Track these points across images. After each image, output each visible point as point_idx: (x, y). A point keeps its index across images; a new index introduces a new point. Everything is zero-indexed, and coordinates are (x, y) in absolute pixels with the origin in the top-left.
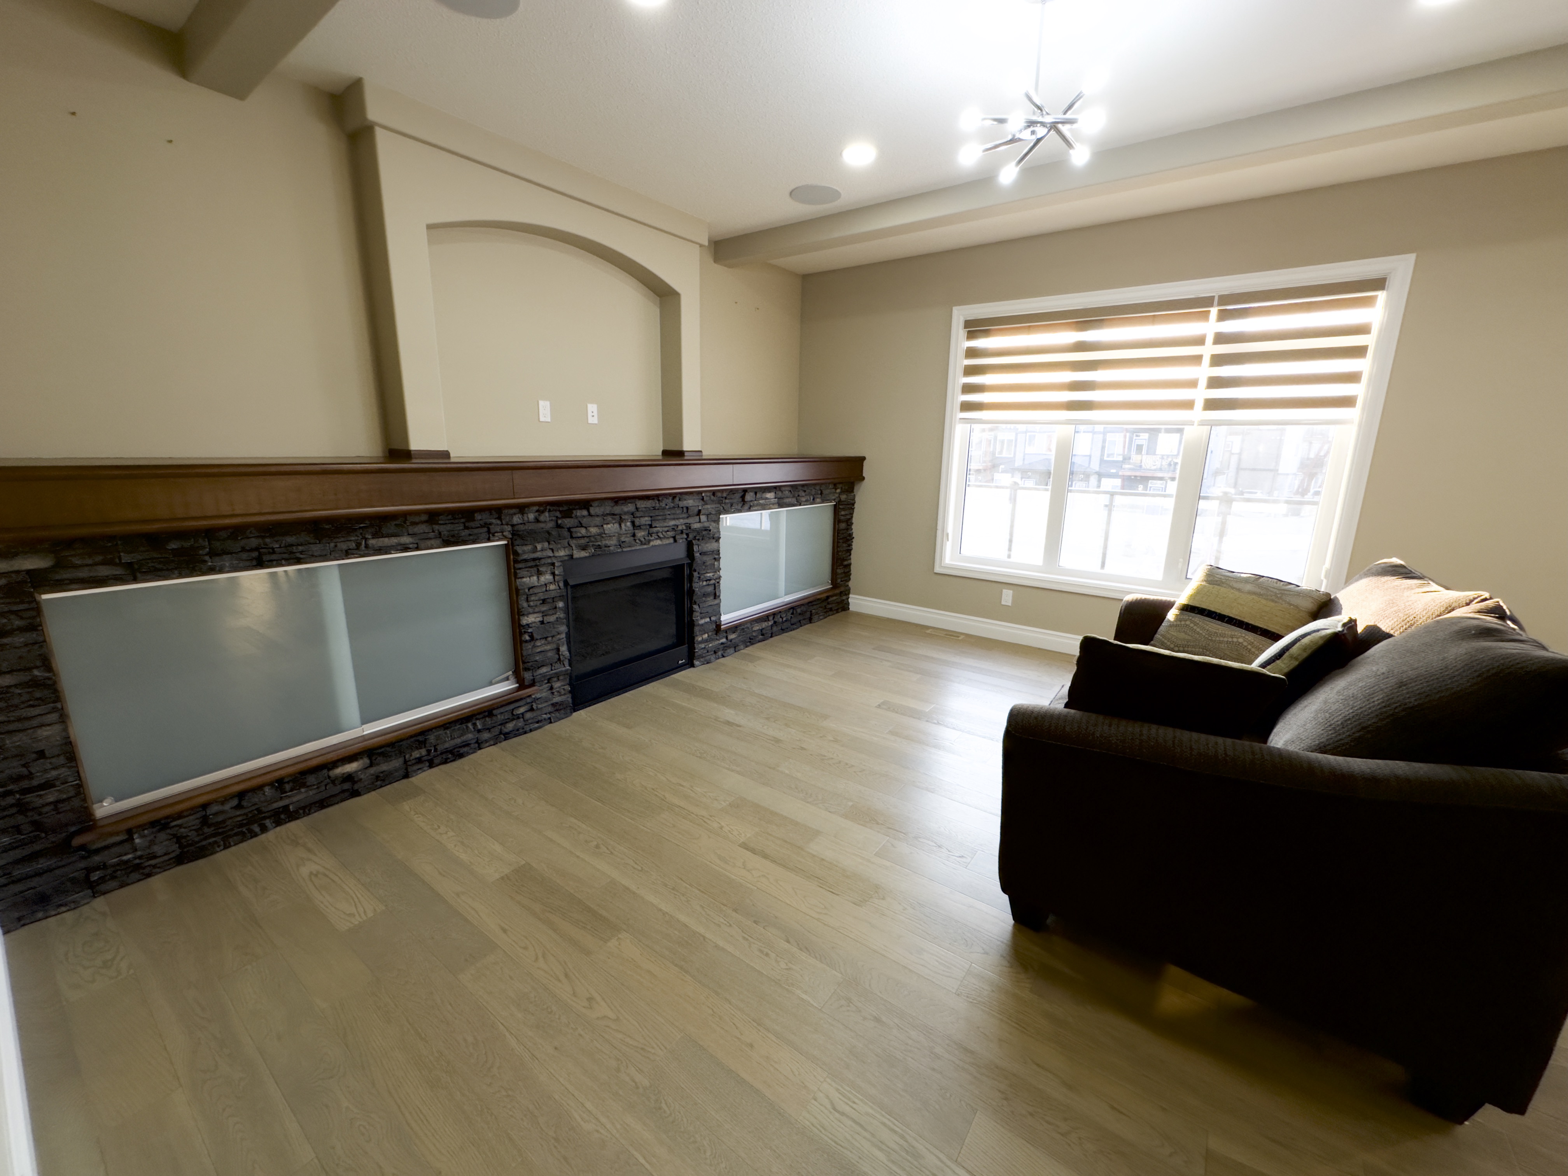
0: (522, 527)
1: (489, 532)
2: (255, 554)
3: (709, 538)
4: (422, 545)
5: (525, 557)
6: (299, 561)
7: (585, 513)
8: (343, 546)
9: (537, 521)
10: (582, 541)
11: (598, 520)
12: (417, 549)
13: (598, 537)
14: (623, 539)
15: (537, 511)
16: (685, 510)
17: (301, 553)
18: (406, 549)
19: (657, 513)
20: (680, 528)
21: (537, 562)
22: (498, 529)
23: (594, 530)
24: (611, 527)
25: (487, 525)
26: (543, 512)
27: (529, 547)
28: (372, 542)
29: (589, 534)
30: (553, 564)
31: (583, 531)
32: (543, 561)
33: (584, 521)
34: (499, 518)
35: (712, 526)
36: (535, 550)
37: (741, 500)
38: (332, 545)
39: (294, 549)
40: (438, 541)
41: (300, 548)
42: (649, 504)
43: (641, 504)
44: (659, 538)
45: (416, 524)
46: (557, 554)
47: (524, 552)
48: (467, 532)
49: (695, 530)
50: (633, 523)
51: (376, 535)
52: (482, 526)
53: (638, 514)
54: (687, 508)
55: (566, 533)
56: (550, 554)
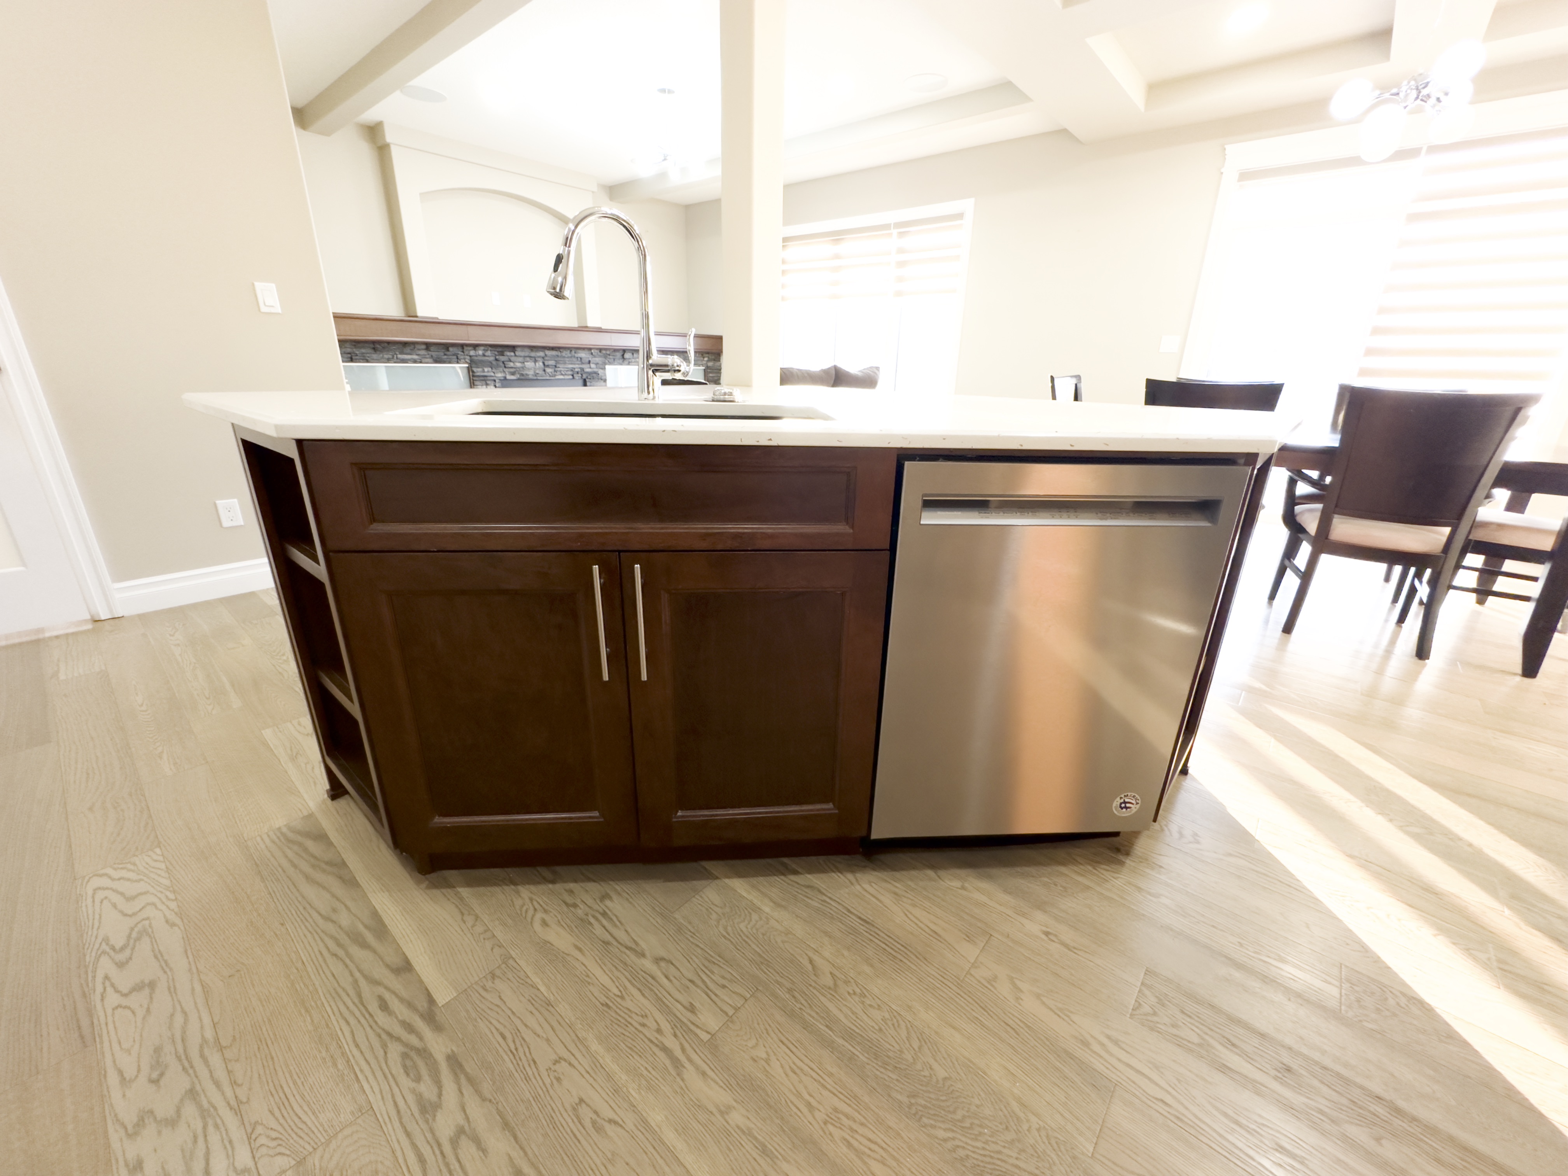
0: (475, 358)
1: (458, 358)
2: (349, 356)
3: (598, 379)
4: (423, 360)
5: (478, 374)
7: (512, 354)
8: (386, 356)
9: (484, 355)
10: (512, 370)
11: (521, 359)
12: (421, 362)
13: (521, 369)
14: (537, 372)
15: (484, 350)
16: (579, 359)
17: (368, 357)
18: (415, 362)
19: (559, 359)
20: (576, 370)
21: (486, 378)
22: (462, 357)
23: (518, 365)
24: (529, 364)
25: (456, 355)
26: (487, 350)
27: (480, 370)
28: (399, 356)
29: (515, 366)
30: (495, 381)
31: (511, 364)
32: (489, 378)
33: (513, 359)
34: (463, 352)
35: (600, 372)
36: (484, 371)
37: (621, 357)
38: (381, 355)
39: (365, 355)
40: (431, 360)
41: (368, 355)
42: (554, 353)
43: (549, 353)
44: (562, 375)
45: (419, 350)
46: (497, 375)
47: (478, 372)
48: (445, 357)
49: (587, 373)
50: (544, 363)
51: (402, 353)
52: (454, 355)
53: (546, 358)
54: (581, 358)
55: (501, 364)
56: (493, 374)
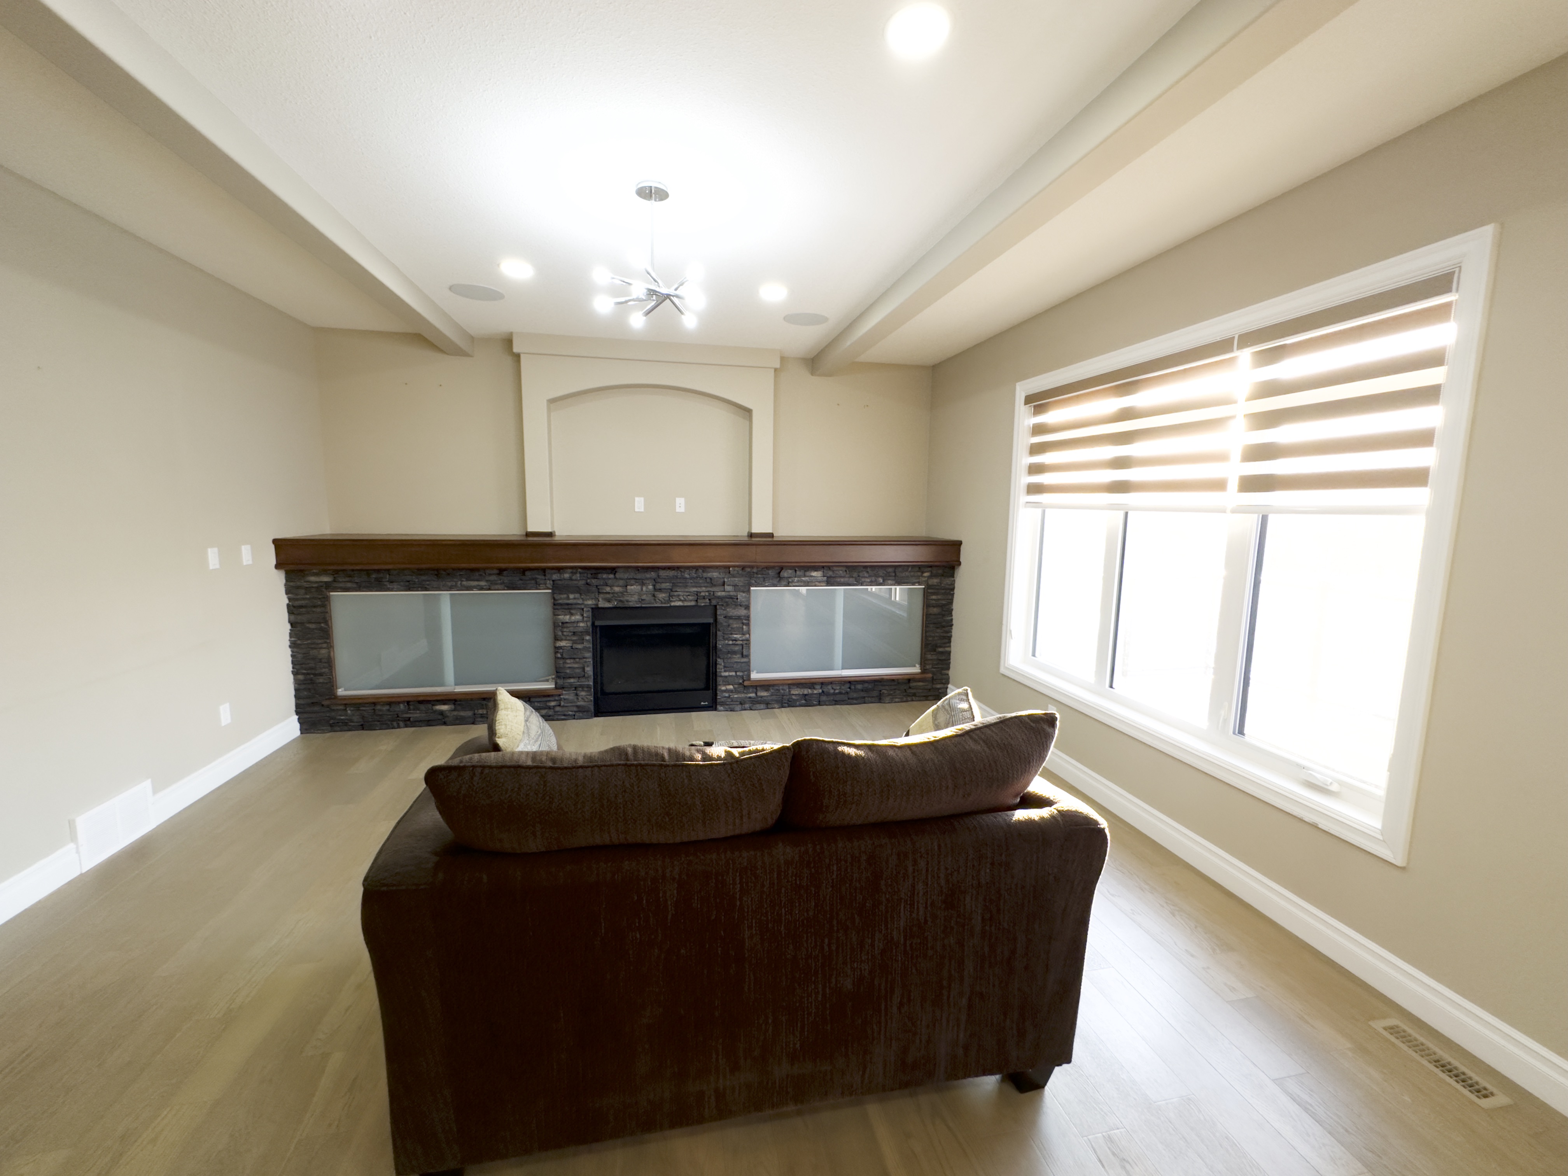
0: (560, 582)
1: (536, 583)
3: (736, 605)
6: (426, 590)
7: (612, 576)
9: (571, 579)
10: (608, 596)
11: (621, 582)
12: (489, 589)
13: (620, 594)
14: (644, 597)
15: (572, 573)
16: (708, 580)
17: (428, 585)
18: (482, 589)
19: (678, 581)
20: (703, 594)
21: (570, 606)
22: (542, 582)
23: (617, 589)
25: (535, 579)
26: (576, 573)
30: (583, 609)
31: (608, 589)
32: (574, 606)
33: (610, 582)
34: (545, 575)
35: (741, 596)
36: (568, 598)
37: (777, 576)
42: (671, 573)
43: (663, 573)
44: (680, 600)
45: (490, 575)
46: (586, 603)
47: (561, 599)
48: (521, 582)
49: (719, 597)
52: (530, 579)
53: (659, 580)
54: (711, 579)
56: (580, 601)
